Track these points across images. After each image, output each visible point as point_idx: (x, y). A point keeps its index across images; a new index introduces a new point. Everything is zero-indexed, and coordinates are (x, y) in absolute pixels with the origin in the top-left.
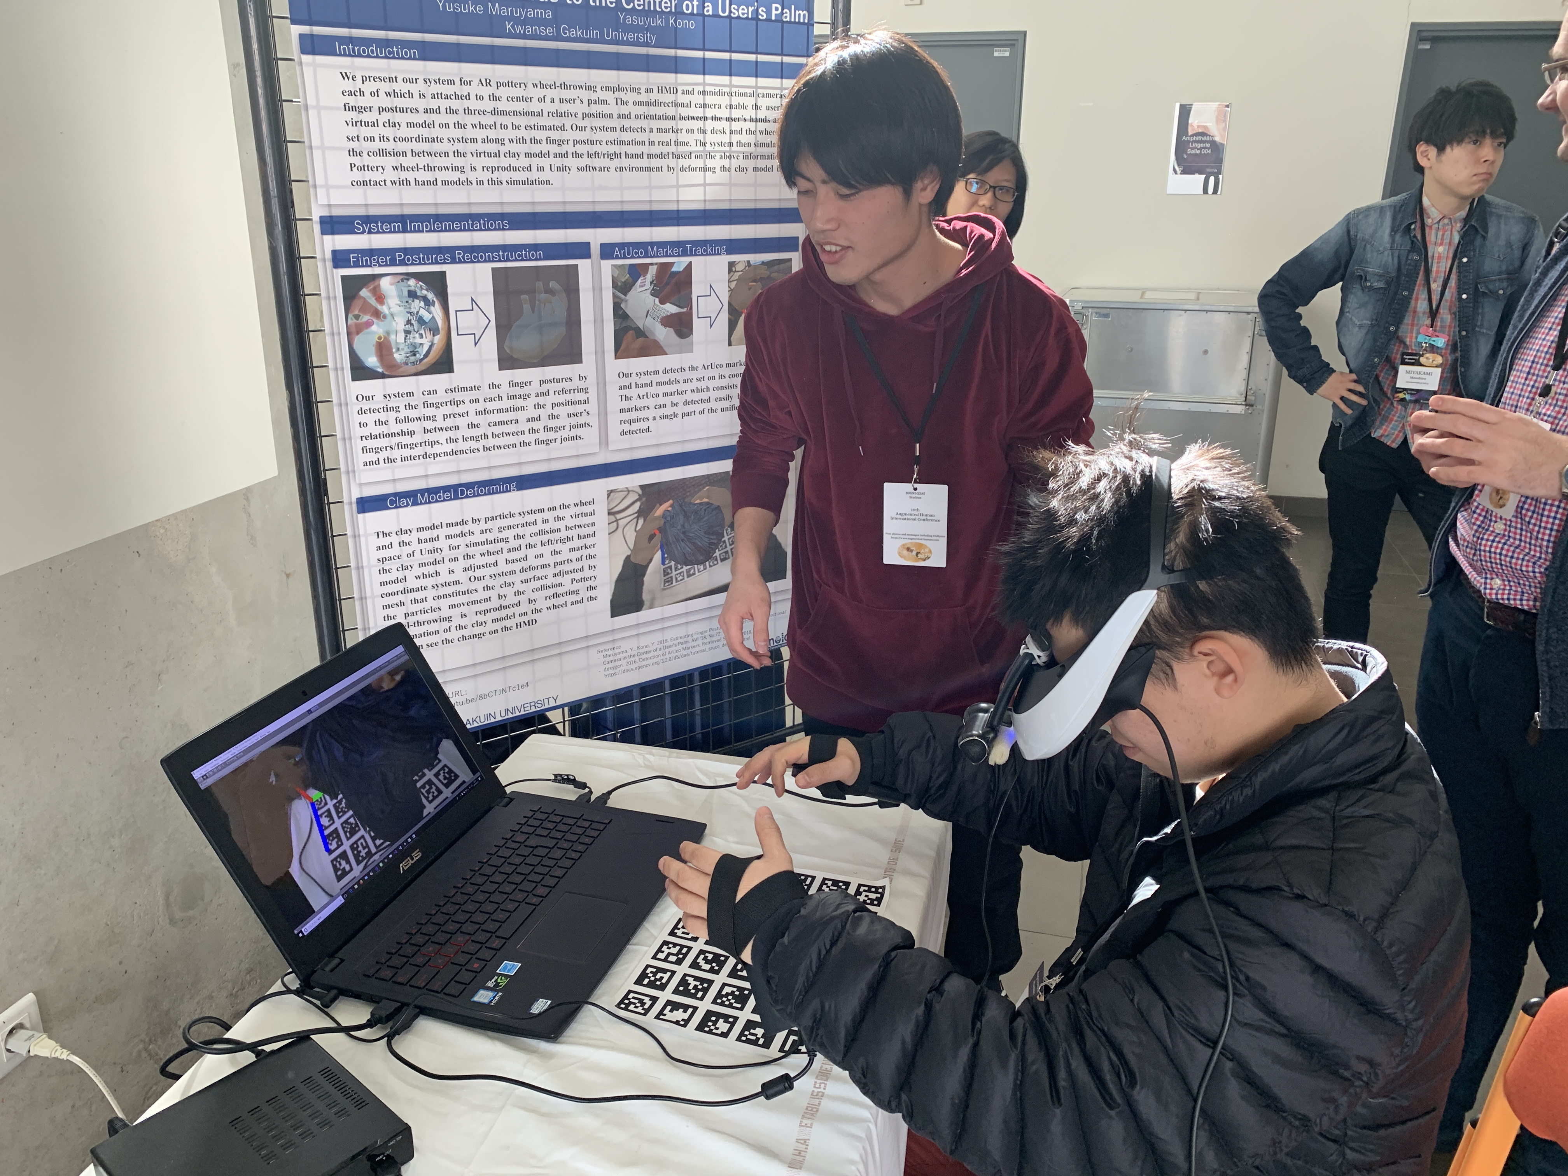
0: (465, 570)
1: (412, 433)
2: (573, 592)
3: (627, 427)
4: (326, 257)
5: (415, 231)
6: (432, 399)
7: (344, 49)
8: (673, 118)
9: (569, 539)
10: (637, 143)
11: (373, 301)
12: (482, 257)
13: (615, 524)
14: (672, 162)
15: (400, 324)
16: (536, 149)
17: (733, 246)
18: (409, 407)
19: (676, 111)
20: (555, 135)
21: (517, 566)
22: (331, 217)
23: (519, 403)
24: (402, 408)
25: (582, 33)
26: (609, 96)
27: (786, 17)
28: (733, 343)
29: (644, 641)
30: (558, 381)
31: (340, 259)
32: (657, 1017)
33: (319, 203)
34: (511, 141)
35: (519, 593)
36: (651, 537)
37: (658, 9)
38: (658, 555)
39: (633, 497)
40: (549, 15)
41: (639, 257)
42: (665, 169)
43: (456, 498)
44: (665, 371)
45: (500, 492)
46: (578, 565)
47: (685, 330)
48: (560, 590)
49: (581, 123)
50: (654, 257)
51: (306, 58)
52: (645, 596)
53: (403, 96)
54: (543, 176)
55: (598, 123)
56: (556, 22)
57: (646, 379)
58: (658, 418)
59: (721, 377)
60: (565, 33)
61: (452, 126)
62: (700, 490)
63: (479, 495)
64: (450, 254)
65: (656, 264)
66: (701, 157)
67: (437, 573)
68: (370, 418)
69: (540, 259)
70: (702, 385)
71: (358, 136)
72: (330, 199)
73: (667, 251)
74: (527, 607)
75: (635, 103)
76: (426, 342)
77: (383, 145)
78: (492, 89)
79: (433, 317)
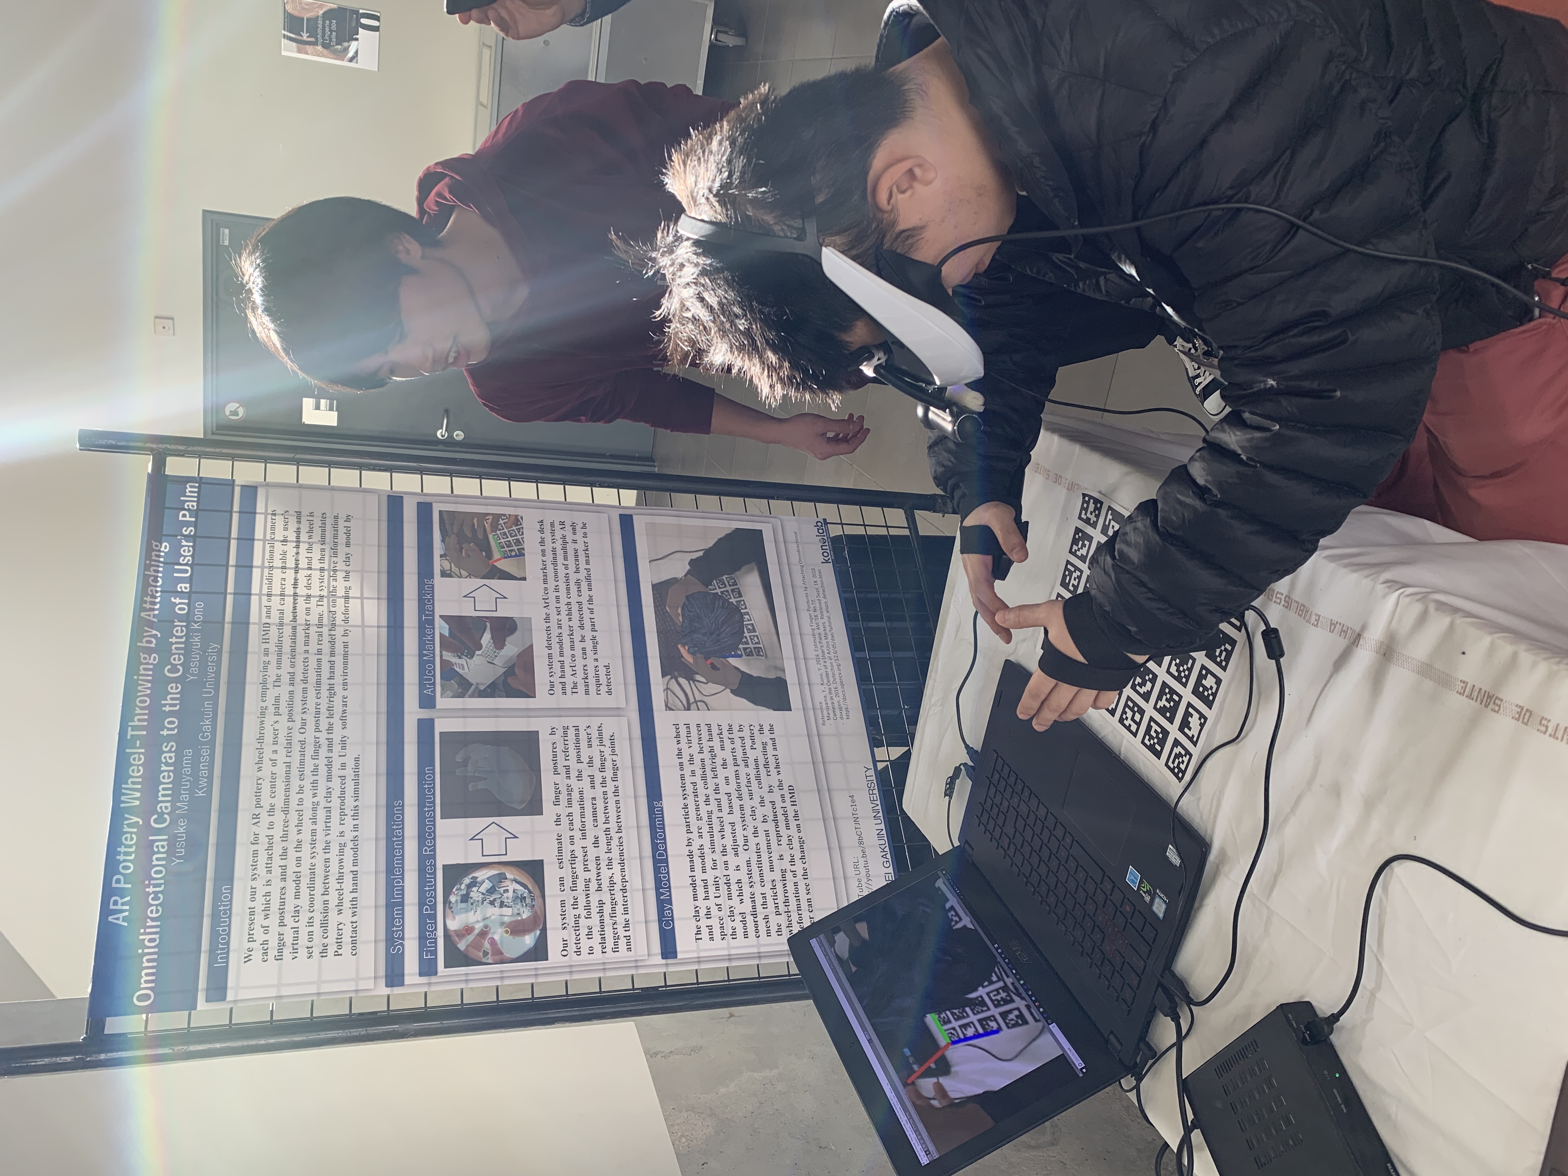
0: (736, 855)
1: (601, 903)
2: (764, 748)
3: (603, 688)
4: (426, 982)
5: (403, 894)
6: (568, 883)
7: (221, 958)
8: (294, 628)
9: (712, 750)
10: (319, 667)
11: (471, 938)
12: (430, 828)
13: (699, 703)
14: (339, 631)
15: (493, 912)
16: (323, 770)
17: (425, 570)
18: (575, 905)
19: (287, 624)
20: (310, 751)
21: (736, 803)
22: (386, 976)
23: (575, 796)
24: (576, 912)
25: (207, 719)
26: (272, 693)
27: (193, 506)
28: (522, 575)
29: (816, 679)
30: (555, 756)
31: (428, 968)
32: (1195, 744)
33: (372, 987)
34: (315, 795)
35: (762, 802)
36: (714, 667)
37: (184, 639)
38: (732, 661)
39: (673, 685)
40: (189, 752)
41: (434, 669)
42: (345, 639)
43: (666, 861)
44: (549, 647)
45: (663, 817)
46: (738, 742)
48: (761, 762)
49: (298, 724)
50: (434, 654)
51: (230, 996)
52: (772, 676)
53: (268, 902)
54: (351, 764)
55: (298, 705)
56: (195, 744)
57: (557, 666)
58: (596, 657)
59: (557, 590)
60: (208, 736)
61: (299, 855)
62: (670, 616)
63: (665, 839)
64: (426, 860)
65: (441, 652)
66: (334, 601)
67: (739, 882)
68: (585, 944)
69: (434, 770)
70: (564, 609)
71: (308, 948)
72: (369, 978)
73: (428, 640)
74: (776, 796)
75: (279, 668)
76: (512, 886)
77: (317, 923)
78: (263, 812)
79: (488, 878)
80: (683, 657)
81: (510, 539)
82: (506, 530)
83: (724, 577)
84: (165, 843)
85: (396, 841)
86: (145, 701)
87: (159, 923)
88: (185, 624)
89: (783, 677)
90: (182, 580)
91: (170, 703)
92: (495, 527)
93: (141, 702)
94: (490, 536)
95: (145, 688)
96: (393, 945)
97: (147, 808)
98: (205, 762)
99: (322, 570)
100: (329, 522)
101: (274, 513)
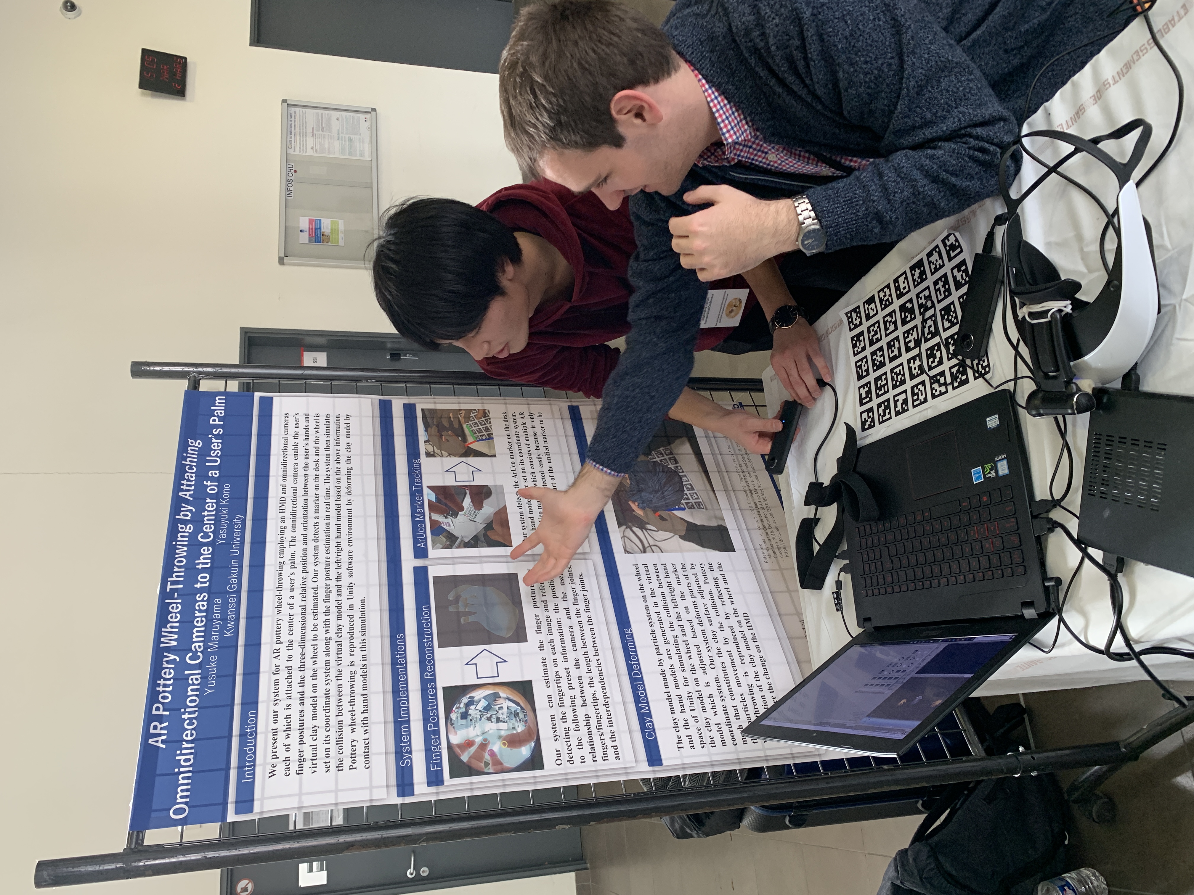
0: (705, 673)
1: (587, 717)
2: (716, 582)
4: (435, 791)
5: (408, 714)
6: (556, 699)
7: (248, 774)
8: (306, 500)
9: (670, 585)
10: (328, 529)
11: (473, 749)
12: (429, 656)
13: (653, 547)
14: (344, 501)
15: (491, 727)
16: (333, 610)
17: (413, 453)
18: (564, 718)
19: (300, 498)
20: (322, 595)
21: (698, 629)
22: (398, 786)
23: (554, 625)
24: (566, 725)
25: (234, 573)
26: (288, 551)
27: (221, 413)
28: (492, 453)
29: (753, 524)
30: (533, 593)
31: (435, 779)
33: (386, 797)
34: (327, 632)
35: (721, 627)
36: (662, 518)
37: (214, 513)
38: (678, 513)
40: (218, 600)
41: (425, 528)
42: (349, 507)
43: (642, 679)
44: (520, 507)
45: (634, 642)
46: (692, 579)
47: (484, 491)
48: (716, 594)
49: (311, 574)
50: (424, 515)
52: (714, 523)
53: (289, 724)
54: (357, 605)
55: (310, 559)
56: (224, 594)
57: (528, 522)
59: (522, 463)
60: (234, 587)
61: (315, 682)
63: (638, 660)
64: (428, 684)
65: (430, 514)
66: (339, 479)
67: (710, 696)
68: (577, 754)
69: (429, 607)
70: (529, 478)
71: (325, 763)
72: (382, 787)
73: (419, 505)
74: (733, 622)
75: (294, 531)
76: (506, 704)
77: (333, 741)
78: (283, 647)
79: (483, 698)
81: (481, 427)
82: (476, 421)
83: (661, 449)
84: (198, 677)
85: (401, 668)
86: (182, 562)
87: (193, 745)
88: (215, 501)
90: (213, 468)
91: (204, 560)
92: (467, 418)
93: (178, 562)
94: (464, 426)
95: (182, 551)
96: (402, 759)
97: (183, 648)
98: (232, 608)
99: (328, 456)
100: (332, 420)
101: (287, 416)
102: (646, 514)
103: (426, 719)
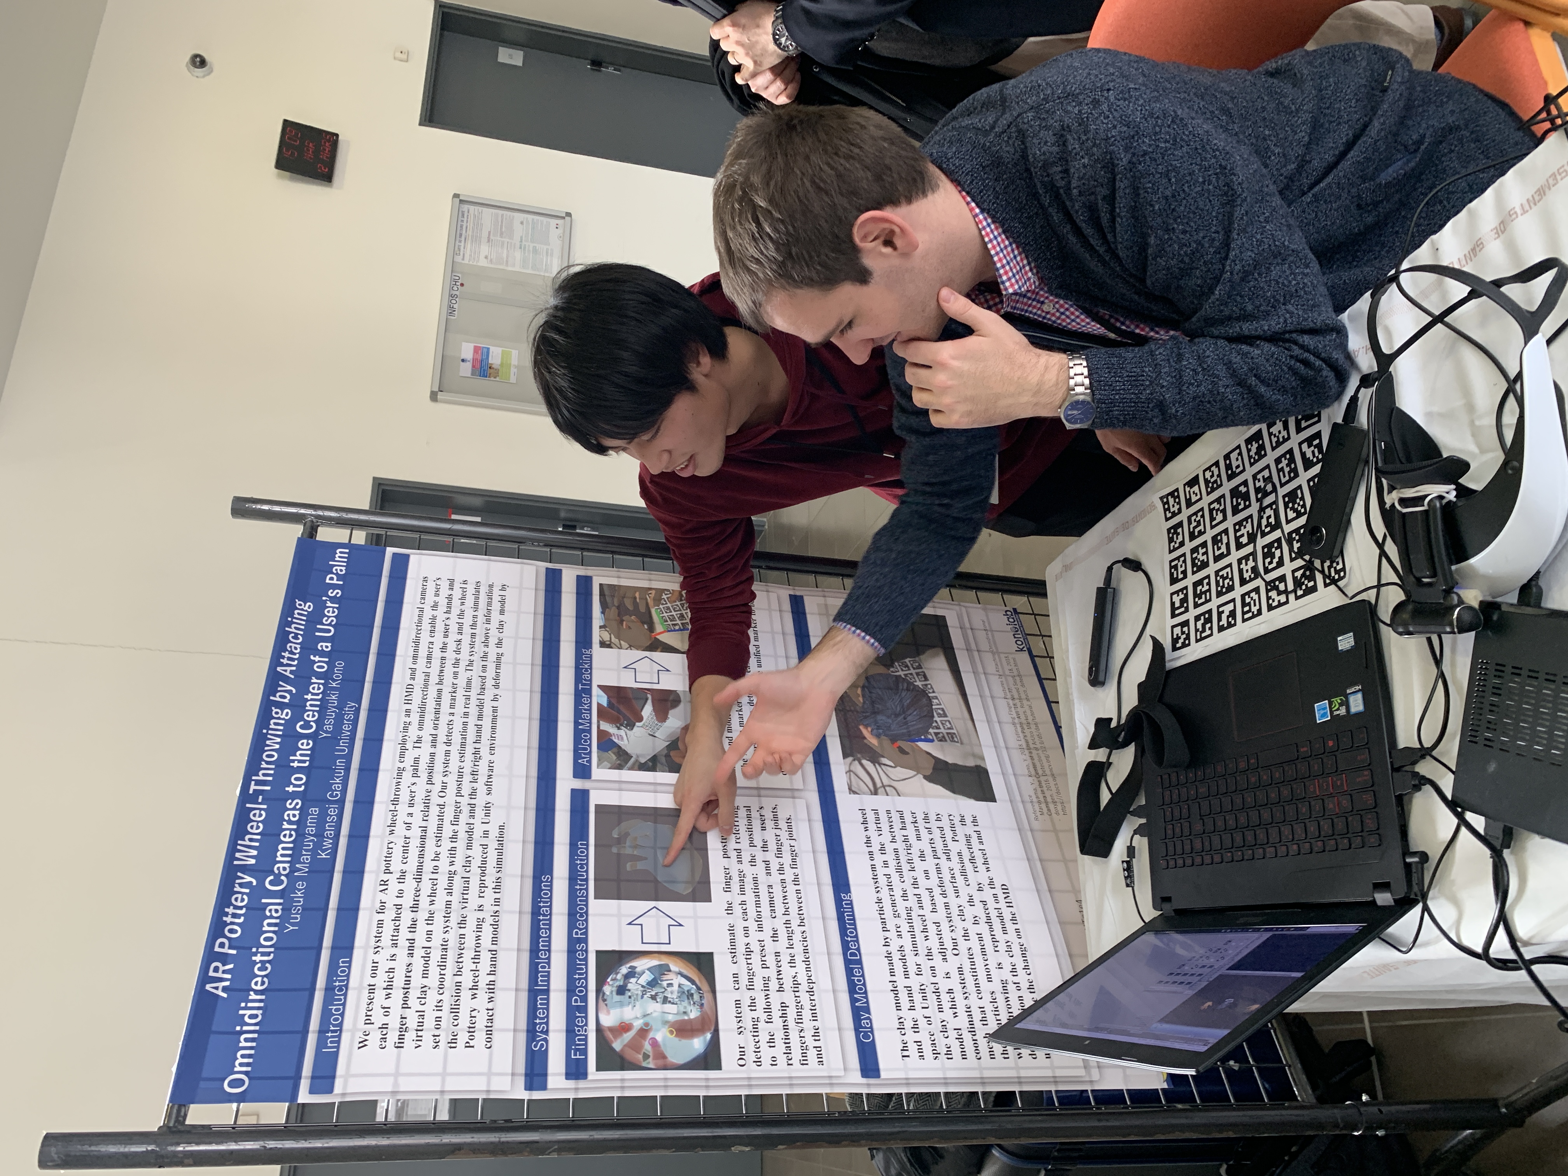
0: (945, 960)
2: (968, 841)
4: (575, 1086)
5: (548, 981)
6: (744, 980)
7: (331, 1042)
8: (440, 690)
9: (906, 840)
11: (628, 1036)
12: (581, 909)
13: (887, 788)
14: (488, 696)
15: (654, 1008)
16: (462, 836)
17: (583, 641)
18: (752, 1005)
19: (433, 687)
20: (449, 815)
21: (940, 901)
22: (526, 1075)
23: (749, 882)
24: (754, 1015)
25: (338, 777)
26: (410, 755)
27: (341, 570)
31: (576, 1070)
33: (508, 1088)
34: (452, 863)
35: (971, 901)
36: (902, 751)
37: (320, 697)
40: (314, 810)
41: (590, 739)
42: (495, 704)
43: (860, 962)
45: (853, 911)
46: (937, 833)
47: (671, 698)
48: (966, 856)
49: (438, 787)
50: (590, 723)
51: (338, 1086)
52: (971, 763)
53: (391, 980)
54: (494, 833)
55: (439, 767)
56: (322, 802)
60: (337, 795)
61: (430, 928)
63: (856, 936)
64: (576, 943)
65: (598, 722)
66: (485, 667)
67: (950, 991)
68: (766, 1053)
69: (587, 844)
71: (434, 1036)
72: (506, 1074)
73: (585, 710)
74: (988, 894)
75: (421, 729)
76: (678, 980)
77: (446, 1007)
78: (393, 879)
79: (648, 969)
80: (865, 738)
81: (674, 613)
82: (669, 605)
83: (907, 660)
84: (279, 908)
85: (543, 920)
86: (272, 756)
87: (263, 997)
88: (323, 681)
89: (982, 765)
90: (324, 639)
91: (300, 758)
92: (658, 600)
93: (268, 756)
94: (653, 611)
95: (274, 743)
96: (535, 1040)
97: (264, 867)
98: (332, 822)
99: (473, 635)
100: (483, 590)
101: (425, 579)
102: (880, 743)
103: (571, 990)
